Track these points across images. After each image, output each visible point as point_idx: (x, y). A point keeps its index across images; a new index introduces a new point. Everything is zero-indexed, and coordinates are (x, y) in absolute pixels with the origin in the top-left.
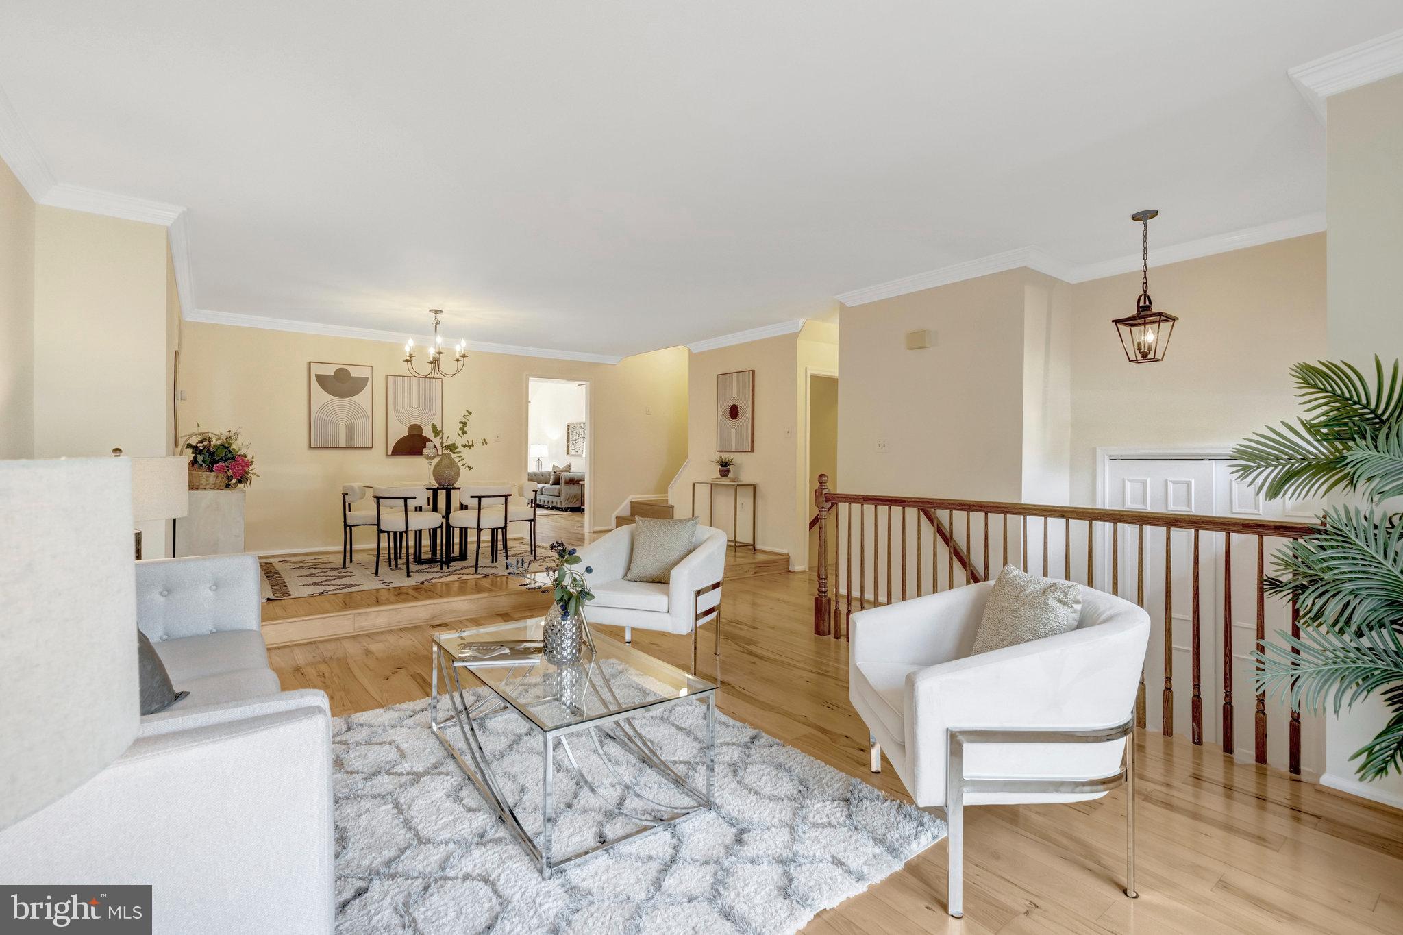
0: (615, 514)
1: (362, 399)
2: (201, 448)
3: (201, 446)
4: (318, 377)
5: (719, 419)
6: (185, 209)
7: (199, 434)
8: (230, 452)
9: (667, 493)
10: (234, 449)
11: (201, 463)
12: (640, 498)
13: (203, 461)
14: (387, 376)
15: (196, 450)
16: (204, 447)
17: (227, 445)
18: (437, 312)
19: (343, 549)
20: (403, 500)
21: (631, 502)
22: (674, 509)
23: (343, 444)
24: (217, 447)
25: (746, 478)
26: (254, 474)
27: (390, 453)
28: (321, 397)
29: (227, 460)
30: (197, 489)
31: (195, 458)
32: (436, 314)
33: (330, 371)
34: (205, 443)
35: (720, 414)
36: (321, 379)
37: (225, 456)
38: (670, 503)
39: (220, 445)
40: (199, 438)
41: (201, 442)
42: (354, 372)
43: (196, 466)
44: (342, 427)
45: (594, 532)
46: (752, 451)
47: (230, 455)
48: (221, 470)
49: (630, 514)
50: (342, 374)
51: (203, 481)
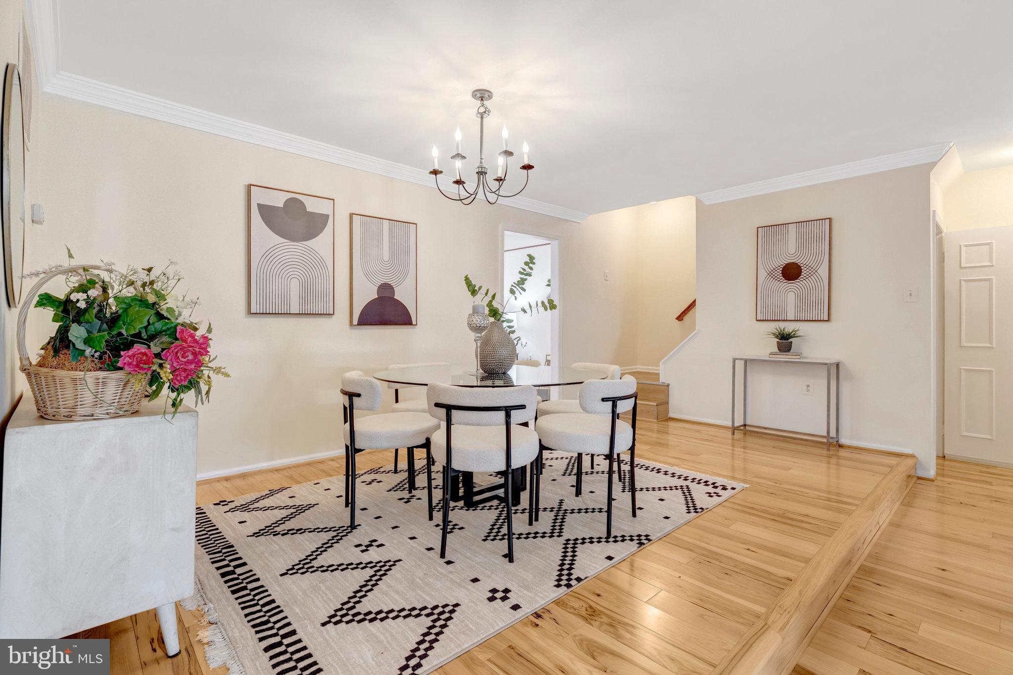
1: (320, 244)
2: (82, 305)
3: (80, 298)
4: (261, 207)
5: (760, 282)
7: (73, 271)
8: (160, 317)
9: (659, 367)
10: (170, 310)
11: (80, 345)
13: (87, 342)
14: (351, 215)
15: (66, 311)
16: (90, 303)
17: (151, 298)
18: (483, 94)
22: (670, 387)
23: (295, 309)
24: (127, 304)
26: (218, 370)
27: (355, 322)
28: (265, 236)
29: (152, 338)
30: (69, 418)
31: (63, 333)
32: (481, 99)
33: (278, 200)
34: (93, 293)
35: (764, 275)
36: (266, 212)
37: (146, 328)
38: (663, 379)
39: (134, 299)
40: (75, 281)
41: (82, 288)
42: (312, 206)
43: (66, 356)
44: (294, 284)
46: (828, 320)
47: (159, 325)
48: (138, 366)
50: (294, 205)
51: (88, 397)
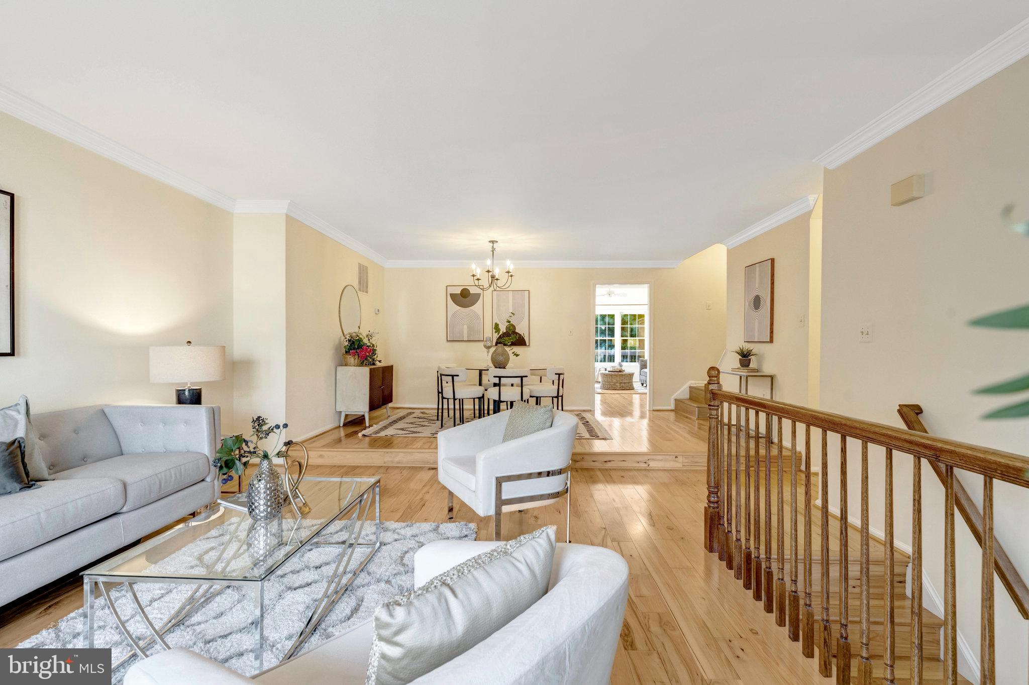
0: (675, 396)
1: (477, 308)
4: (451, 295)
5: (746, 309)
6: (289, 201)
12: (695, 384)
18: (493, 242)
19: (437, 407)
20: (498, 378)
21: (690, 387)
23: (465, 339)
25: (767, 369)
28: (454, 307)
32: (493, 243)
33: (458, 291)
35: (747, 304)
36: (453, 297)
42: (472, 291)
44: (465, 327)
45: (653, 410)
46: (771, 341)
49: (688, 396)
50: (465, 293)
